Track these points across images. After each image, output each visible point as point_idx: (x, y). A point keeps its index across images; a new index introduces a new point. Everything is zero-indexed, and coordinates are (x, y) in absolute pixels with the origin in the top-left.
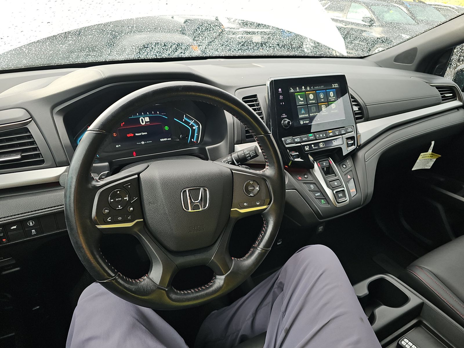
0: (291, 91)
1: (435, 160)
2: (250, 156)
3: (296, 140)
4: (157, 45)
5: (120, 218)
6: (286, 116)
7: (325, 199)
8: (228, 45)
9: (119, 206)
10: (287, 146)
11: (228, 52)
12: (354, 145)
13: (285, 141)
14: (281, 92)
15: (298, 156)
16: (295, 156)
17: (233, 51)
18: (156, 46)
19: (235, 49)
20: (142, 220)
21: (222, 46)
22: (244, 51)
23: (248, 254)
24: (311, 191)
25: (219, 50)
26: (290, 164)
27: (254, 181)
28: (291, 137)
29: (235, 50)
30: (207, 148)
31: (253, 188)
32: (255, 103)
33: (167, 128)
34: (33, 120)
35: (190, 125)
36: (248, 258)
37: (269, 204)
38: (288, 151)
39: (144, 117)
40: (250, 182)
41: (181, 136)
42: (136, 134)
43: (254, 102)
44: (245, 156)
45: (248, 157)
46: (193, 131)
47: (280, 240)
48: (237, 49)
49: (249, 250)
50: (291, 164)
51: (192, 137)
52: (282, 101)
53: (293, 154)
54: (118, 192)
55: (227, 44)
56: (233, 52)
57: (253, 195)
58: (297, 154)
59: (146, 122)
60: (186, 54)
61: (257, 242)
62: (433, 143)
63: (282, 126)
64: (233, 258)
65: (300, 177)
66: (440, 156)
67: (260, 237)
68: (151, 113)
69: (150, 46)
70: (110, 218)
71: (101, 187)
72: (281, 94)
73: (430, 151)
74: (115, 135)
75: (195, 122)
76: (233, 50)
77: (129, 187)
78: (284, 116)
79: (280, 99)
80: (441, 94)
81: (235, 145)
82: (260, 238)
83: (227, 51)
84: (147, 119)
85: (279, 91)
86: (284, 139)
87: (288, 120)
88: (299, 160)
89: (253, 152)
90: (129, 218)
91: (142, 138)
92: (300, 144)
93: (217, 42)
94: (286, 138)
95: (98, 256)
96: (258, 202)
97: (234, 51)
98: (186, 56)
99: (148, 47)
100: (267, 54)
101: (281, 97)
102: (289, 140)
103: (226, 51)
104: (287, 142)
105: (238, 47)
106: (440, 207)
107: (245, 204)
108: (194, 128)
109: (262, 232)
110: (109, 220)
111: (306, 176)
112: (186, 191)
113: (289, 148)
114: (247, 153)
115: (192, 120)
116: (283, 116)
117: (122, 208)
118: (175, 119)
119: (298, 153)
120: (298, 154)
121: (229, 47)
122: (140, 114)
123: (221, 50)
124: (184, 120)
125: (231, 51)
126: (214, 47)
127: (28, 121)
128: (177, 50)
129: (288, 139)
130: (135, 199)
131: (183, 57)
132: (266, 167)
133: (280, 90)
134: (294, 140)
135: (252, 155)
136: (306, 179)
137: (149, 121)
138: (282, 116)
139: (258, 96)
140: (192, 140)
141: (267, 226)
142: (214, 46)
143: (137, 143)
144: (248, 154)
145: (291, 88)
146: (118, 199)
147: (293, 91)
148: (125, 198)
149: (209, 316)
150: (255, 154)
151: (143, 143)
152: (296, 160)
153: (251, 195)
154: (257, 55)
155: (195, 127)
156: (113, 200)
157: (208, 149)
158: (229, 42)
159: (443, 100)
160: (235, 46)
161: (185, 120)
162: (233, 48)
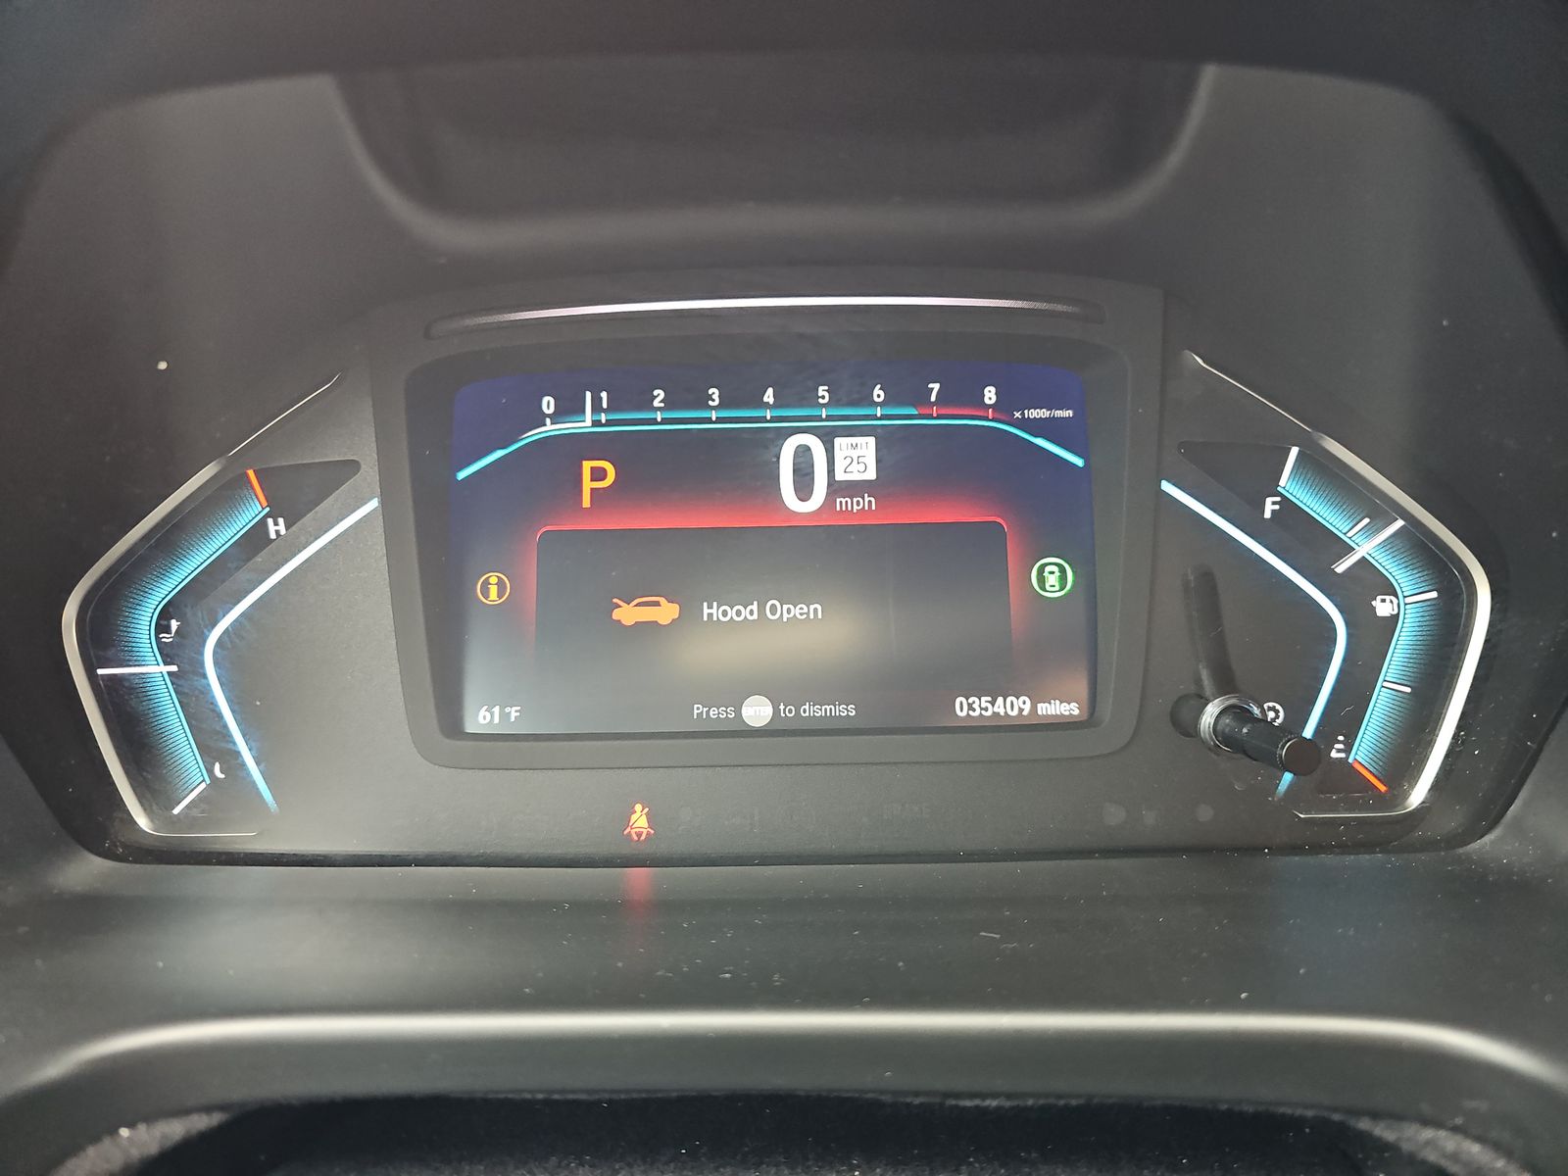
33: (1052, 580)
35: (1341, 568)
39: (828, 437)
42: (710, 611)
46: (1373, 637)
51: (1346, 716)
59: (836, 488)
74: (493, 590)
75: (1413, 542)
84: (858, 458)
108: (1385, 608)
115: (1378, 510)
118: (1167, 487)
122: (795, 393)
124: (1270, 506)
137: (871, 474)
140: (1341, 747)
151: (757, 710)
155: (1409, 605)
161: (1285, 502)
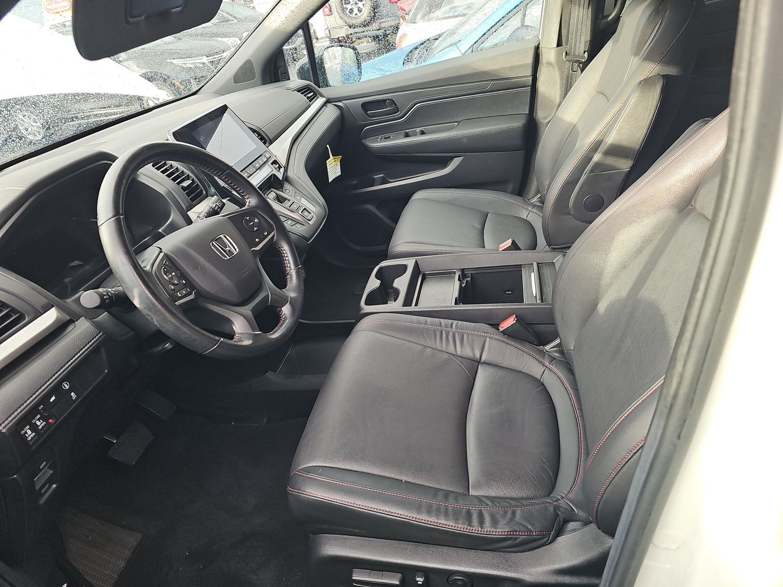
1: (339, 163)
5: (184, 292)
7: (298, 223)
12: (282, 168)
20: (196, 290)
27: (248, 216)
31: (252, 223)
40: (247, 218)
45: (218, 209)
57: (257, 229)
62: (328, 146)
64: (282, 290)
66: (341, 156)
73: (331, 155)
80: (305, 96)
81: (187, 213)
89: (219, 202)
90: (188, 290)
96: (265, 233)
106: (370, 207)
107: (257, 240)
112: (213, 243)
117: (178, 282)
132: (248, 200)
144: (215, 207)
148: (173, 274)
153: (255, 229)
159: (310, 101)
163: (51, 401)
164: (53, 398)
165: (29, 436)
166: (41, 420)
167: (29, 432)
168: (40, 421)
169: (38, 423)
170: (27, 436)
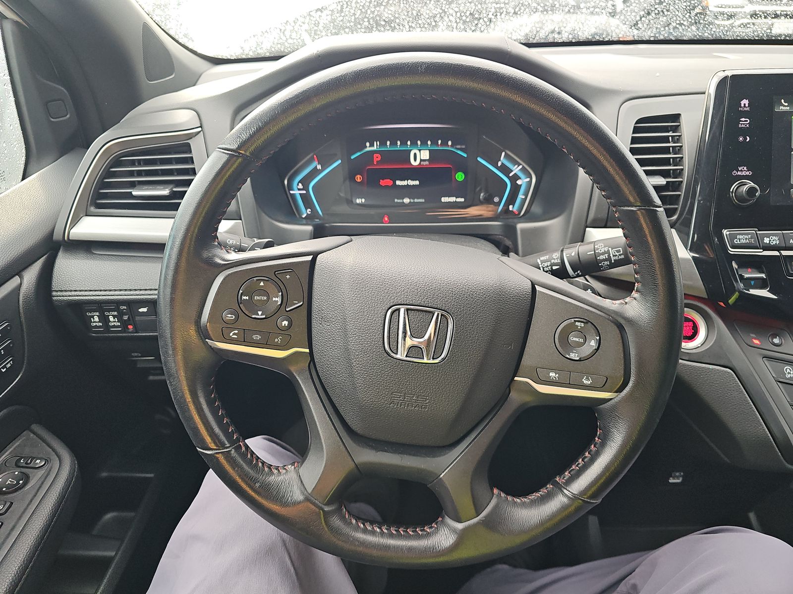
0: (781, 107)
2: (609, 259)
3: (766, 240)
4: (499, 14)
5: (257, 337)
6: (747, 173)
8: (662, 11)
9: (260, 313)
10: (732, 251)
11: (662, 29)
13: (732, 237)
14: (748, 109)
15: (762, 284)
16: (753, 283)
17: (675, 28)
18: (496, 15)
19: (682, 22)
20: (307, 351)
21: (649, 14)
22: (704, 26)
23: (537, 495)
24: (780, 382)
25: (640, 25)
26: (731, 301)
27: (587, 322)
28: (752, 231)
29: (681, 24)
30: (520, 226)
31: (581, 340)
32: (671, 134)
33: (460, 177)
34: (202, 132)
35: (511, 175)
36: (533, 503)
37: (620, 390)
38: (735, 265)
39: (420, 150)
40: (577, 324)
41: (482, 195)
42: (398, 183)
43: (669, 132)
44: (596, 258)
45: (605, 260)
46: (516, 189)
47: (677, 474)
48: (685, 23)
49: (544, 485)
50: (737, 300)
51: (511, 201)
52: (744, 132)
53: (746, 276)
54: (262, 284)
55: (660, 9)
56: (676, 30)
57: (578, 359)
58: (762, 279)
59: (422, 160)
60: (563, 36)
61: (566, 473)
63: (730, 199)
64: (496, 491)
65: (755, 339)
67: (579, 464)
68: (434, 143)
69: (485, 15)
70: (236, 332)
71: (228, 266)
72: (745, 114)
74: (359, 179)
75: (524, 170)
76: (674, 24)
77: (288, 277)
78: (744, 171)
79: (740, 126)
81: (587, 229)
82: (577, 466)
83: (659, 26)
84: (425, 155)
85: (742, 105)
86: (728, 233)
87: (752, 184)
88: (764, 293)
89: (618, 251)
90: (276, 340)
91: (408, 191)
92: (776, 253)
93: (634, 5)
94: (735, 231)
95: (202, 401)
96: (587, 379)
97: (678, 26)
98: (564, 38)
99: (480, 18)
100: (767, 36)
101: (744, 122)
102: (744, 236)
103: (657, 28)
104: (736, 242)
105: (690, 17)
107: (552, 374)
108: (519, 182)
109: (587, 453)
110: (233, 334)
111: (776, 341)
112: (399, 310)
113: (737, 257)
114: (603, 251)
115: (518, 164)
116: (739, 173)
117: (264, 316)
118: (479, 159)
119: (763, 276)
120: (765, 277)
121: (665, 18)
122: (414, 144)
123: (645, 25)
124: (500, 164)
125: (671, 27)
126: (628, 17)
127: (193, 133)
128: (544, 24)
129: (742, 234)
130: (297, 304)
131: (556, 41)
132: (635, 294)
133: (745, 102)
134: (759, 239)
135: (613, 259)
136: (776, 348)
137: (428, 158)
138: (738, 171)
139: (683, 119)
140: (511, 207)
141: (603, 445)
142: (629, 14)
143: (396, 200)
144: (603, 254)
145: (783, 101)
146: (258, 298)
147: (788, 108)
148: (274, 299)
149: (489, 570)
150: (623, 257)
151: (407, 201)
152: (753, 292)
153: (573, 356)
154: (739, 38)
155: (522, 182)
156: (247, 298)
157: (523, 230)
158: (665, 4)
160: (680, 14)
161: (502, 163)
162: (675, 18)
163: (140, 310)
164: (144, 310)
165: (94, 322)
166: (116, 319)
167: (96, 319)
168: (114, 318)
169: (111, 319)
170: (93, 321)
